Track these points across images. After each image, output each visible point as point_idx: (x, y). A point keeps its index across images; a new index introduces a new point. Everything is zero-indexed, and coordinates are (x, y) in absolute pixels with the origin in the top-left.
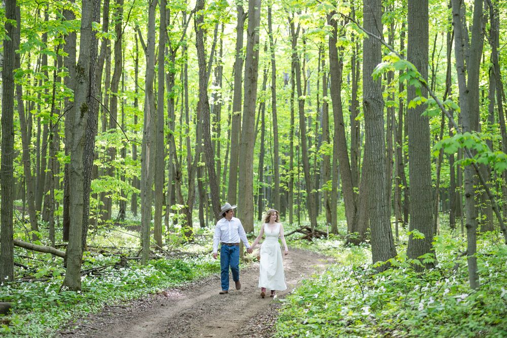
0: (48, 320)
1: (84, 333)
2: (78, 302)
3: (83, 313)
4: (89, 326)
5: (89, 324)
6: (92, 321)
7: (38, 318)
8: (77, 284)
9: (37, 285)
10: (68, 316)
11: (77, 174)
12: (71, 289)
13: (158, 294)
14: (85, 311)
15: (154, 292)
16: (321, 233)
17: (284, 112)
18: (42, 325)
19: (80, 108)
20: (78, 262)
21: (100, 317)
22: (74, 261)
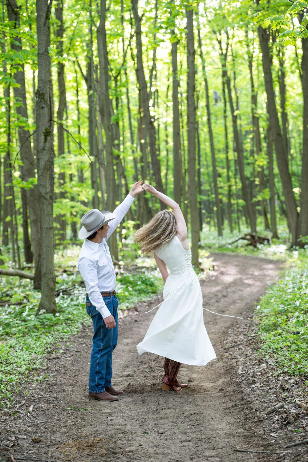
0: (32, 346)
1: (69, 357)
2: (56, 324)
3: (64, 335)
4: (73, 349)
5: (73, 347)
6: (74, 343)
7: (21, 344)
8: (53, 307)
9: (14, 309)
10: (50, 339)
11: (45, 198)
12: (48, 312)
13: (128, 310)
14: (65, 332)
15: (125, 308)
16: (264, 239)
17: (218, 128)
18: (27, 352)
19: (43, 132)
20: (52, 284)
21: (80, 338)
22: (48, 283)
